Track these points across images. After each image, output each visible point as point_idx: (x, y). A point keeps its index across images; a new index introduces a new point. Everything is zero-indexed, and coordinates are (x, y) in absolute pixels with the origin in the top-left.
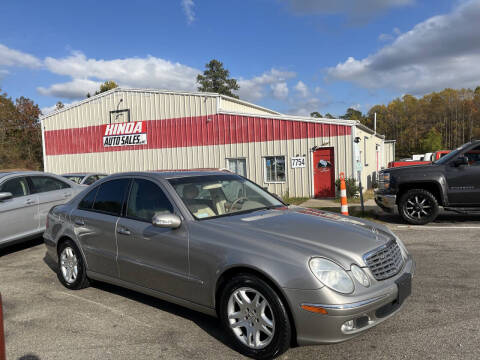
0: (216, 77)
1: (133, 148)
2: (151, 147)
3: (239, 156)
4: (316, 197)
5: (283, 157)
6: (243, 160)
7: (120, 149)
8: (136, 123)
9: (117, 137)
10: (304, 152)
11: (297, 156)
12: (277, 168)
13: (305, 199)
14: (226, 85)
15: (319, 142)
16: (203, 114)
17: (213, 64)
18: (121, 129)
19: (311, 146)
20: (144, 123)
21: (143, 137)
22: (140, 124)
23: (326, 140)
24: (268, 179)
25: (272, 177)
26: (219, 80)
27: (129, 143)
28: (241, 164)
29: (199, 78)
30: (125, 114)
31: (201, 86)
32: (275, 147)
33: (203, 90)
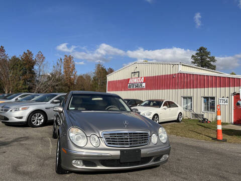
0: (202, 56)
1: (139, 89)
2: (147, 90)
3: (189, 95)
4: (235, 123)
5: (214, 98)
6: (191, 98)
7: (134, 90)
8: (141, 78)
9: (133, 84)
10: (227, 95)
11: (223, 97)
12: (210, 104)
13: (227, 124)
14: (208, 59)
16: (172, 73)
17: (201, 49)
18: (135, 80)
19: (232, 92)
20: (145, 78)
21: (144, 85)
22: (143, 78)
24: (205, 110)
25: (207, 109)
26: (204, 57)
27: (138, 87)
28: (190, 100)
29: (193, 56)
30: (137, 73)
31: (193, 61)
32: (210, 92)
33: (194, 63)
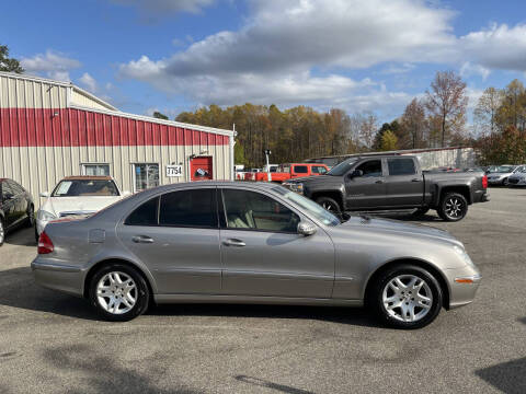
3: (100, 161)
5: (157, 164)
10: (181, 160)
11: (173, 164)
12: (149, 176)
15: (197, 150)
16: (46, 107)
19: (188, 154)
23: (204, 148)
28: (103, 170)
32: (147, 153)
